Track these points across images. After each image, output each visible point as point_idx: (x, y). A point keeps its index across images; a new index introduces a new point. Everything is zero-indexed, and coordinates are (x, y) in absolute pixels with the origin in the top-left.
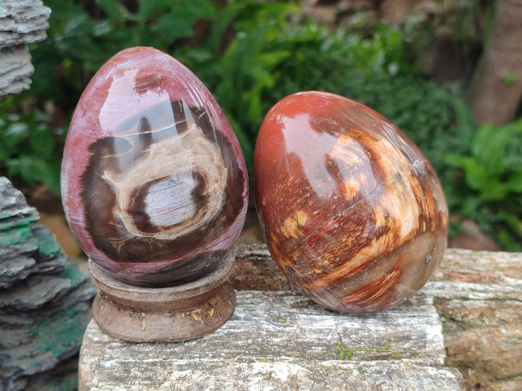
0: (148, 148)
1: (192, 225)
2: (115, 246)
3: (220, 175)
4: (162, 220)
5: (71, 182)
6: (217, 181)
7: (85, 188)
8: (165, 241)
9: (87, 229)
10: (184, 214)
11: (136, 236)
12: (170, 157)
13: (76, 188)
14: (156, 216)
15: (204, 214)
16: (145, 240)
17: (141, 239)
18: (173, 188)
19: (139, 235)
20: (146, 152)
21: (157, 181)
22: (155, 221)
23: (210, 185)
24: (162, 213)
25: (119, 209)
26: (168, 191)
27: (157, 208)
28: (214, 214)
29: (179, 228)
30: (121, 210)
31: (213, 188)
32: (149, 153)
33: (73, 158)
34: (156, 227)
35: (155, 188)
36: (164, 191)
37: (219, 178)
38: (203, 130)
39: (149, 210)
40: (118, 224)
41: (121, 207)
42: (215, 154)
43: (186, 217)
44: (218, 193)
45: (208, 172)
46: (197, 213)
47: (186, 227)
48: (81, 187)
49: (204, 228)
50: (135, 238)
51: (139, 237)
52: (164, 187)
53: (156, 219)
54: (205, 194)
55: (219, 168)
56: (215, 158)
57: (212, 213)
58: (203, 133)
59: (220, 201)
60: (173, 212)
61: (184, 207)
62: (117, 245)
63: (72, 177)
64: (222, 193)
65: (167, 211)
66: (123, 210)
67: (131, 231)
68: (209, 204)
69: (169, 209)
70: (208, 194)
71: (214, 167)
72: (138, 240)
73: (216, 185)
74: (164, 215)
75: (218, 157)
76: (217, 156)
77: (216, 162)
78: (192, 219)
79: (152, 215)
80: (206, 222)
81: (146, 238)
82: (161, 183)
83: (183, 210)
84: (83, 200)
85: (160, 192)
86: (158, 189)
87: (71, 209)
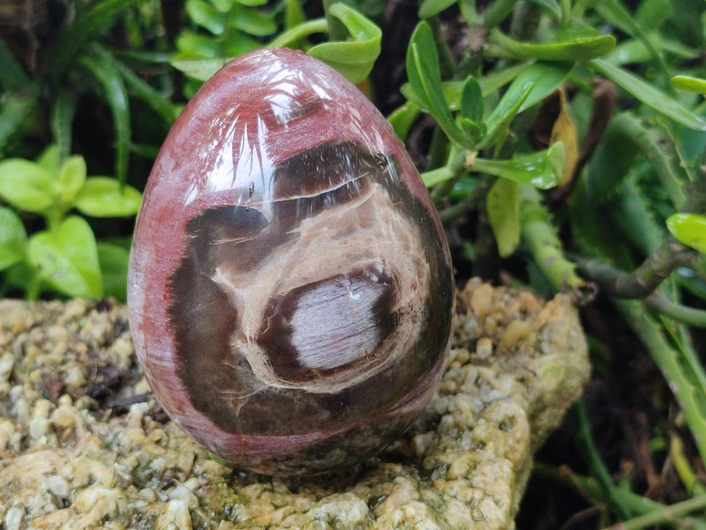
0: (298, 226)
1: (371, 366)
2: (231, 405)
3: (420, 276)
4: (322, 357)
5: (150, 288)
6: (414, 287)
7: (179, 299)
8: (322, 396)
9: (178, 373)
10: (359, 346)
11: (272, 387)
12: (336, 243)
13: (162, 298)
14: (310, 350)
15: (392, 348)
16: (287, 394)
17: (280, 392)
18: (341, 298)
19: (278, 385)
20: (294, 234)
21: (311, 287)
22: (308, 359)
23: (403, 293)
24: (321, 344)
25: (243, 337)
26: (333, 304)
27: (312, 335)
28: (407, 348)
29: (348, 372)
30: (246, 339)
31: (408, 300)
32: (299, 234)
33: (156, 245)
34: (309, 371)
35: (309, 299)
36: (325, 304)
37: (417, 280)
38: (390, 195)
39: (297, 340)
40: (240, 364)
41: (247, 334)
42: (410, 237)
43: (362, 351)
44: (416, 308)
45: (400, 270)
46: (380, 345)
47: (361, 371)
48: (171, 298)
49: (391, 372)
50: (267, 391)
51: (276, 389)
52: (326, 298)
53: (310, 356)
54: (395, 309)
55: (417, 263)
56: (412, 245)
57: (405, 345)
58: (390, 201)
59: (419, 324)
60: (340, 344)
61: (360, 333)
62: (235, 403)
63: (153, 279)
64: (422, 309)
65: (330, 341)
66: (251, 338)
67: (264, 377)
68: (401, 329)
69: (333, 337)
70: (399, 310)
71: (409, 261)
72: (274, 395)
73: (413, 295)
74: (324, 349)
75: (416, 244)
76: (414, 242)
77: (412, 252)
78: (372, 356)
79: (304, 348)
80: (394, 362)
81: (288, 390)
82: (319, 290)
83: (356, 340)
84: (172, 321)
85: (319, 306)
86: (316, 300)
87: (149, 337)
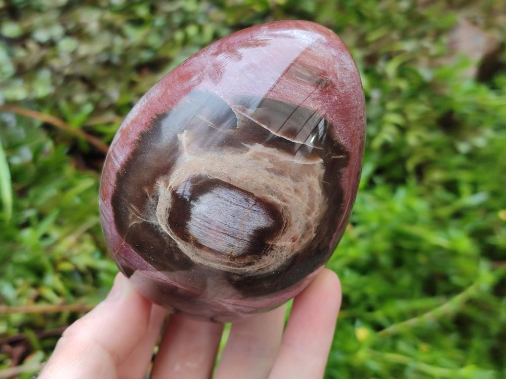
0: (251, 145)
1: (228, 264)
2: (130, 217)
3: (303, 236)
4: (202, 233)
5: (143, 112)
6: (294, 240)
7: (152, 131)
8: (184, 256)
9: (118, 174)
10: (230, 246)
11: (160, 226)
12: (267, 173)
13: (144, 123)
14: (198, 223)
15: (250, 264)
16: (166, 238)
17: (163, 233)
18: (241, 208)
19: (164, 227)
20: (245, 147)
21: (230, 187)
22: (193, 227)
23: (283, 237)
24: (207, 225)
25: (167, 183)
26: (234, 207)
27: (207, 216)
28: (260, 272)
29: (211, 256)
30: (168, 185)
31: (283, 244)
32: (248, 150)
33: (166, 90)
34: (188, 235)
35: (223, 192)
36: (229, 204)
37: (299, 237)
38: (326, 173)
40: (153, 197)
41: (171, 183)
42: (317, 209)
43: (229, 250)
44: (284, 253)
45: (292, 222)
46: (244, 256)
47: (219, 262)
48: (149, 127)
49: (238, 278)
50: (156, 227)
51: (162, 229)
52: (232, 200)
54: (270, 243)
55: (308, 227)
56: (314, 214)
57: (259, 270)
58: (322, 177)
59: (279, 264)
60: (219, 235)
61: (236, 238)
62: (134, 218)
63: (149, 109)
64: (289, 257)
65: (214, 228)
66: (170, 187)
67: (160, 218)
68: (264, 258)
69: (218, 227)
70: (272, 245)
71: (304, 222)
72: (158, 232)
73: (289, 244)
74: (207, 229)
75: (317, 215)
76: (316, 214)
77: (310, 218)
78: (233, 258)
79: (195, 219)
80: (245, 274)
81: (168, 236)
82: (232, 192)
83: (231, 240)
84: (139, 141)
85: (224, 202)
86: (225, 196)
87: (121, 140)
